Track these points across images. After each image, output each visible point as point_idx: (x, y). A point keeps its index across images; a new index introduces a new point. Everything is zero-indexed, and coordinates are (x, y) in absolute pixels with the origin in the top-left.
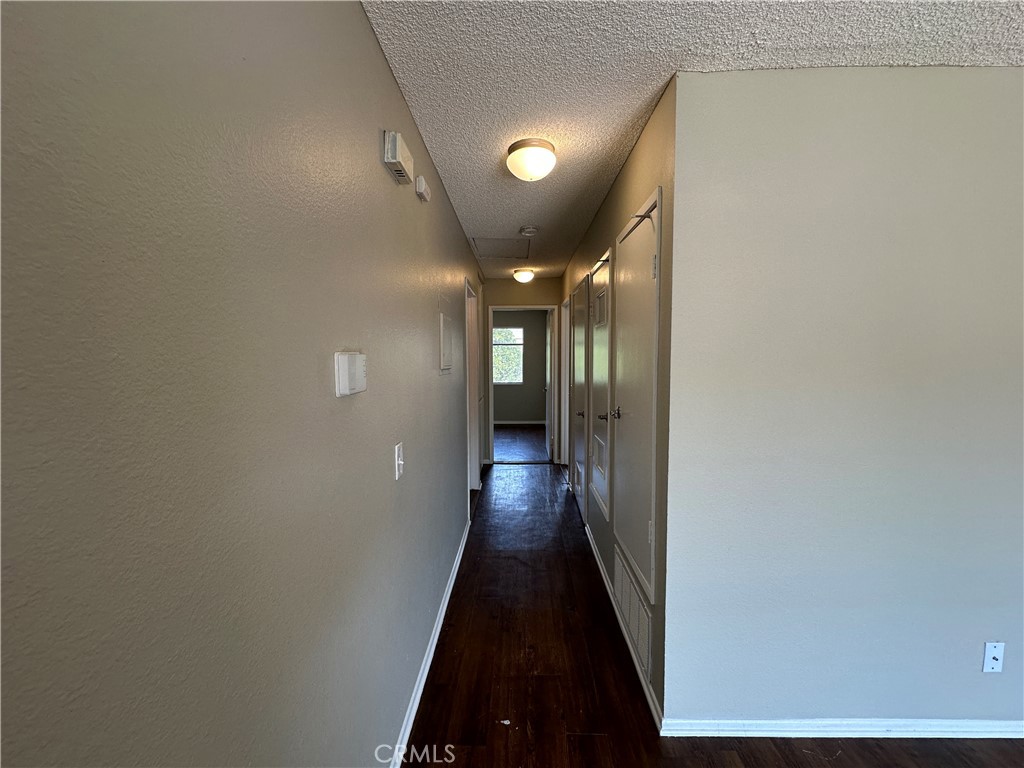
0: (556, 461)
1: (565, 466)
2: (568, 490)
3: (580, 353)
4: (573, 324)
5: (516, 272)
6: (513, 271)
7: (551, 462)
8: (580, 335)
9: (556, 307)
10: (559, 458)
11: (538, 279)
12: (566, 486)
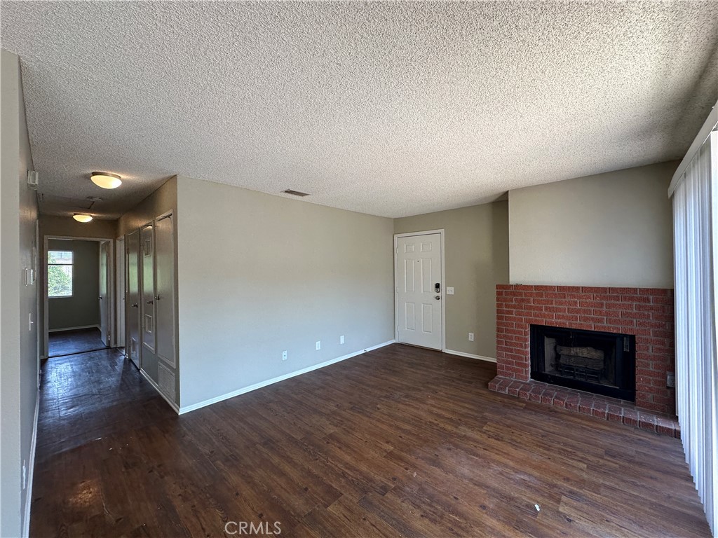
0: (113, 346)
1: (122, 348)
2: (125, 358)
3: (134, 271)
4: (127, 252)
5: (75, 214)
6: (73, 213)
7: (108, 347)
8: (133, 258)
9: (112, 241)
10: (116, 342)
11: (95, 220)
12: (123, 357)
